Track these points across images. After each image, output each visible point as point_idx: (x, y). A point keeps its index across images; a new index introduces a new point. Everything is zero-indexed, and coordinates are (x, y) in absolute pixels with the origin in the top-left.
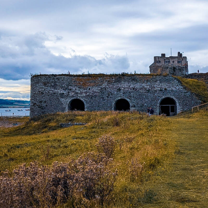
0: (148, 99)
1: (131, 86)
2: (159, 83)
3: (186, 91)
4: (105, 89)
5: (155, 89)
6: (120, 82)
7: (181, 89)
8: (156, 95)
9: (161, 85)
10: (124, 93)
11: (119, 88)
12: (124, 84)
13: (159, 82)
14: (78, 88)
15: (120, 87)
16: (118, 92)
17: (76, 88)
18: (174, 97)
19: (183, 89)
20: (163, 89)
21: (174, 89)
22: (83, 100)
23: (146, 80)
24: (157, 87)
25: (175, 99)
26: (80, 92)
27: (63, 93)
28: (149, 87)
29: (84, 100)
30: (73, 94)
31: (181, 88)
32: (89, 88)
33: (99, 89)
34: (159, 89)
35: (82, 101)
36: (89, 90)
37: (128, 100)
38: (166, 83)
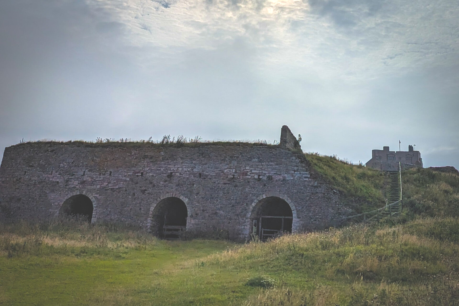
0: (229, 200)
1: (195, 168)
2: (257, 164)
3: (316, 184)
4: (142, 173)
5: (248, 177)
6: (175, 159)
7: (305, 177)
8: (247, 189)
9: (261, 167)
10: (178, 185)
11: (171, 173)
12: (182, 163)
13: (256, 160)
14: (89, 171)
15: (173, 170)
16: (167, 183)
17: (84, 172)
18: (288, 197)
19: (310, 178)
20: (265, 178)
21: (288, 177)
22: (92, 198)
23: (228, 156)
24: (253, 171)
25: (289, 201)
26: (90, 180)
27: (58, 182)
28: (234, 171)
29: (94, 197)
30: (77, 184)
31: (305, 175)
32: (111, 172)
33: (129, 174)
34: (256, 177)
35: (90, 200)
36: (110, 175)
37: (186, 201)
38: (272, 163)
